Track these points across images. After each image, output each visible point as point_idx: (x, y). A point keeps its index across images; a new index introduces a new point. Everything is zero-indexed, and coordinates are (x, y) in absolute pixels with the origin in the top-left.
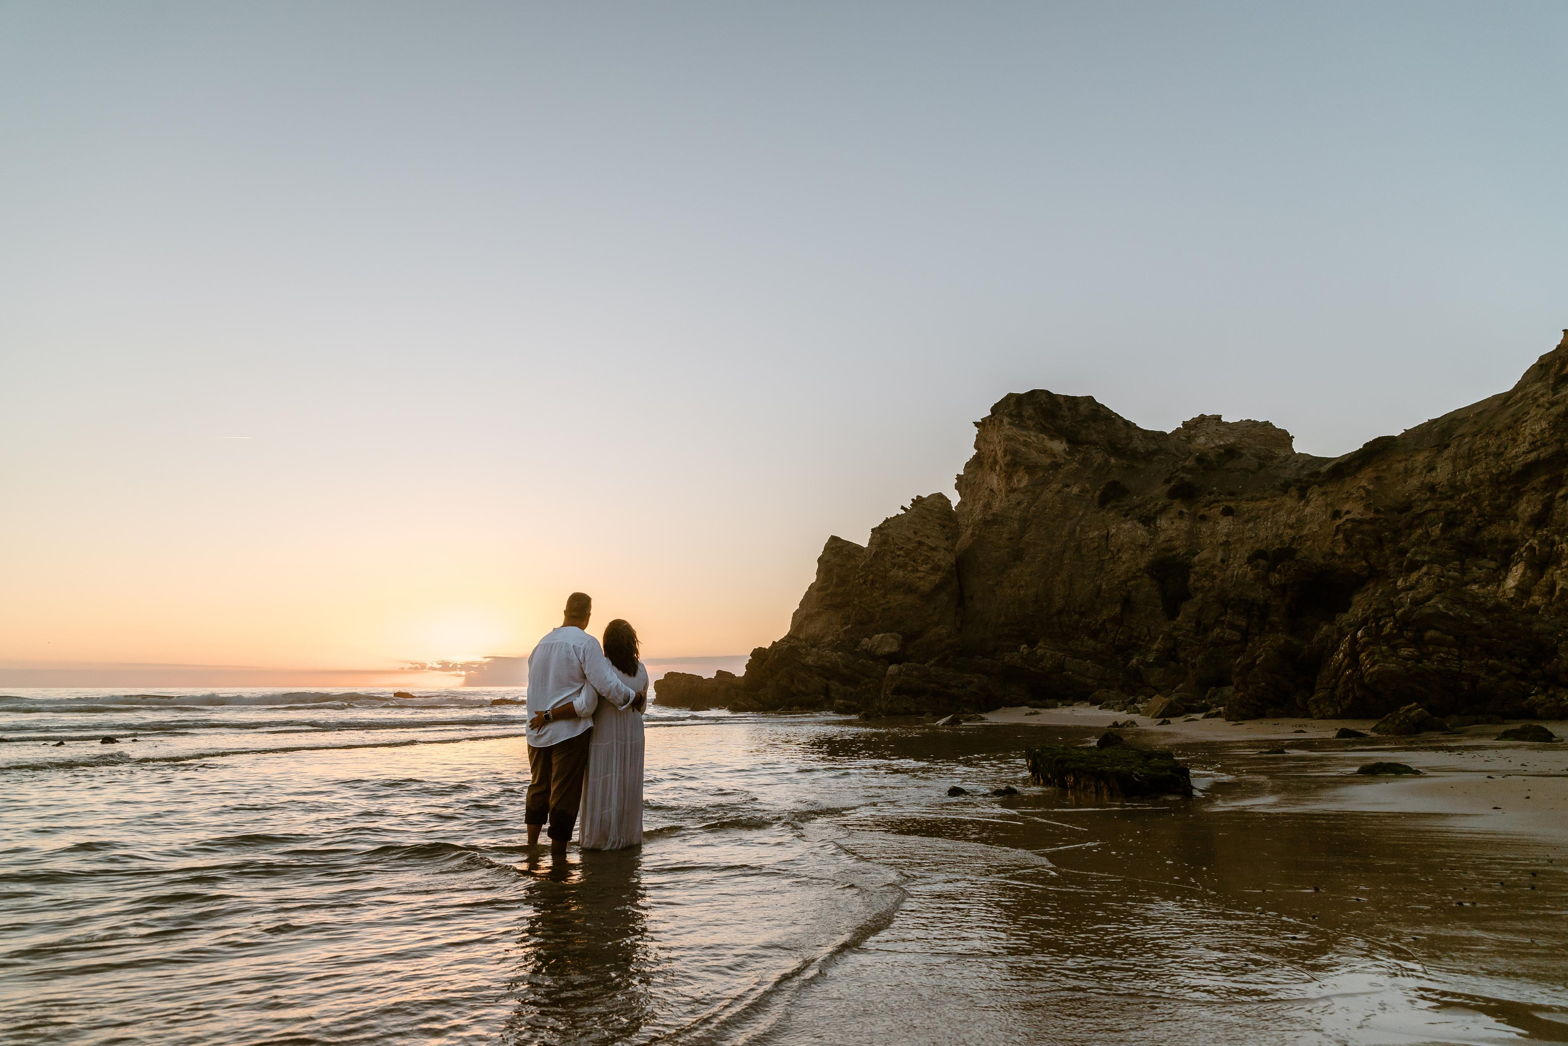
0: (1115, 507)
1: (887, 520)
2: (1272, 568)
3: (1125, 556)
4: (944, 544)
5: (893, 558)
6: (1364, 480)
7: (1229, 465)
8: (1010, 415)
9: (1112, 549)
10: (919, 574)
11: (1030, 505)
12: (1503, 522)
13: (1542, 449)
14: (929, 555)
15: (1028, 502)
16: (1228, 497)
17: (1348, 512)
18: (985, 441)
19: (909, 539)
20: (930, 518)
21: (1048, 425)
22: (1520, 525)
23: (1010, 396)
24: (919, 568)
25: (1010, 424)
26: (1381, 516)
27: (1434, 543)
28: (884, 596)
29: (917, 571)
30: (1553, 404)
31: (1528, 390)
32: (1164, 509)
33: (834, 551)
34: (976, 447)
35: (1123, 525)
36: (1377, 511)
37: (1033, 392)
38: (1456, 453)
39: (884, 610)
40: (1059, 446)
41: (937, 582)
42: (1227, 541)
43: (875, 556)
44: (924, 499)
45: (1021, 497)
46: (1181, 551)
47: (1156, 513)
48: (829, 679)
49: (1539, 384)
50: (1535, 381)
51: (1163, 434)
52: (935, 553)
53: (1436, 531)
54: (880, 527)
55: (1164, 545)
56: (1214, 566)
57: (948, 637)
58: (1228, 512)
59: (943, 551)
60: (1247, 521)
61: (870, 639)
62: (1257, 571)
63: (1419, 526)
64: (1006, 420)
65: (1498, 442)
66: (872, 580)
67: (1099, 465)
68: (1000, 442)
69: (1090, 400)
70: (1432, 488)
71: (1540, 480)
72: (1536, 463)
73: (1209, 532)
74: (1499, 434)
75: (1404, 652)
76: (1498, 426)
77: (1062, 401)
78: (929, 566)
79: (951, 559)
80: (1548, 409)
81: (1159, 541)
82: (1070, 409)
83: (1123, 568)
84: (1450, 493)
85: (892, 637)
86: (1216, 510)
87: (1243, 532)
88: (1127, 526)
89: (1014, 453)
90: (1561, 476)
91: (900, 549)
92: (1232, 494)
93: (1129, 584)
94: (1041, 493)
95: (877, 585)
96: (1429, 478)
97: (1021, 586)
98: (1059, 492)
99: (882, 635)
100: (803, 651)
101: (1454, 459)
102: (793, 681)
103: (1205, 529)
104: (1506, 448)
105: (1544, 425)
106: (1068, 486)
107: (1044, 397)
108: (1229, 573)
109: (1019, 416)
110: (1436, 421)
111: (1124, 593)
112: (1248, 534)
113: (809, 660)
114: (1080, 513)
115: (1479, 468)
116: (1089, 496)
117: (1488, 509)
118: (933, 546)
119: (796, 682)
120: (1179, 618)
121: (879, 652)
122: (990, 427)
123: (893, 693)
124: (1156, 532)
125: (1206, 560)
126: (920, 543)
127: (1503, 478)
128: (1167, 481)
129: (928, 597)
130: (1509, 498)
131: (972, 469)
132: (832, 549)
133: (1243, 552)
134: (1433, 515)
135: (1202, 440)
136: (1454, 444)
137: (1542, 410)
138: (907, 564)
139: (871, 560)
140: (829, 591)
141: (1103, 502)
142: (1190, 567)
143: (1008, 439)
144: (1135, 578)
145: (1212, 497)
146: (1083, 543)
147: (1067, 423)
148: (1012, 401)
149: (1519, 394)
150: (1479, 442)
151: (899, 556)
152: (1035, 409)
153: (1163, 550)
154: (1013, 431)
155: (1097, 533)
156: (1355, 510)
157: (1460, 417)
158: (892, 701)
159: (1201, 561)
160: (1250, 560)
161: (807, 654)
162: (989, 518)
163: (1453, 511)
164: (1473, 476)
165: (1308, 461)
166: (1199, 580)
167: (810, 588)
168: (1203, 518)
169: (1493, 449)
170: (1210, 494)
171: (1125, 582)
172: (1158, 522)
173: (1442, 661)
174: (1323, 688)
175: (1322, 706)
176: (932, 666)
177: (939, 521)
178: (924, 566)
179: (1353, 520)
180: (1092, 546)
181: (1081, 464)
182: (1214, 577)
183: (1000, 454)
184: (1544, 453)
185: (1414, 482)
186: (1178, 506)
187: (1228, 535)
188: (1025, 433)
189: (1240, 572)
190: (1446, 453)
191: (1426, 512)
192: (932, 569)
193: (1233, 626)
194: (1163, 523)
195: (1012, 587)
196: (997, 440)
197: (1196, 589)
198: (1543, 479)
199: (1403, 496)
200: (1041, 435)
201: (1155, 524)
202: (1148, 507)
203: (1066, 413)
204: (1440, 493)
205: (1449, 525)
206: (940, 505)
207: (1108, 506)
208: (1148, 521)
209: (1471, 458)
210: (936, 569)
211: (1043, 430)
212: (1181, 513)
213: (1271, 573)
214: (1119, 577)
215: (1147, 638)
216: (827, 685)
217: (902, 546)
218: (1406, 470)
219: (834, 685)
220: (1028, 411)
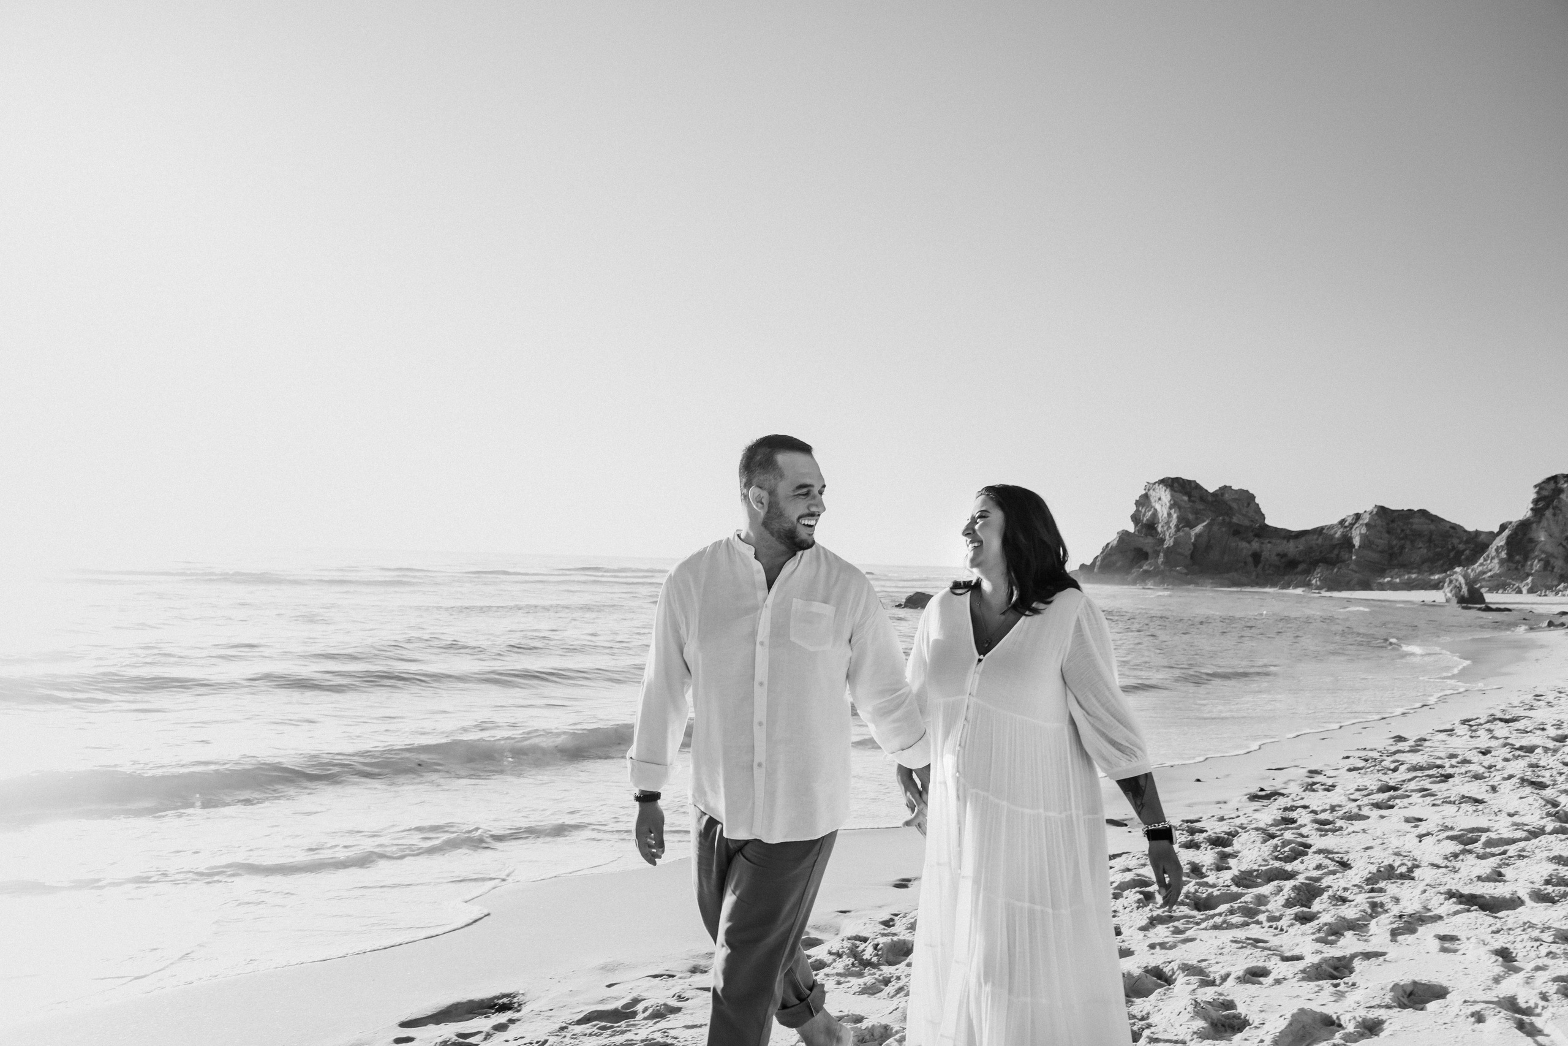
2: (1282, 558)
6: (1303, 540)
8: (1170, 485)
21: (1184, 490)
34: (1145, 491)
40: (1186, 498)
42: (1270, 550)
46: (1259, 551)
51: (1215, 493)
53: (1318, 554)
58: (1269, 542)
60: (1275, 545)
69: (1194, 481)
70: (1317, 544)
74: (1332, 534)
77: (1185, 481)
82: (1188, 485)
87: (1274, 548)
88: (1243, 543)
89: (1174, 501)
96: (1317, 542)
98: (1219, 529)
103: (1264, 546)
106: (1221, 528)
107: (1181, 480)
108: (1272, 558)
109: (1172, 486)
111: (1245, 561)
114: (1227, 537)
116: (1228, 532)
120: (1258, 568)
122: (1157, 487)
133: (1275, 554)
135: (1227, 495)
143: (1170, 494)
147: (1188, 490)
148: (1170, 480)
152: (1180, 483)
156: (1301, 547)
159: (1264, 554)
160: (1277, 556)
168: (1263, 543)
169: (1331, 537)
170: (1265, 537)
186: (1256, 539)
188: (1176, 493)
189: (1275, 558)
194: (1253, 543)
197: (1263, 561)
199: (1311, 543)
202: (1249, 539)
203: (1188, 487)
208: (1249, 542)
211: (1181, 492)
214: (1243, 556)
218: (1311, 539)
220: (1176, 485)
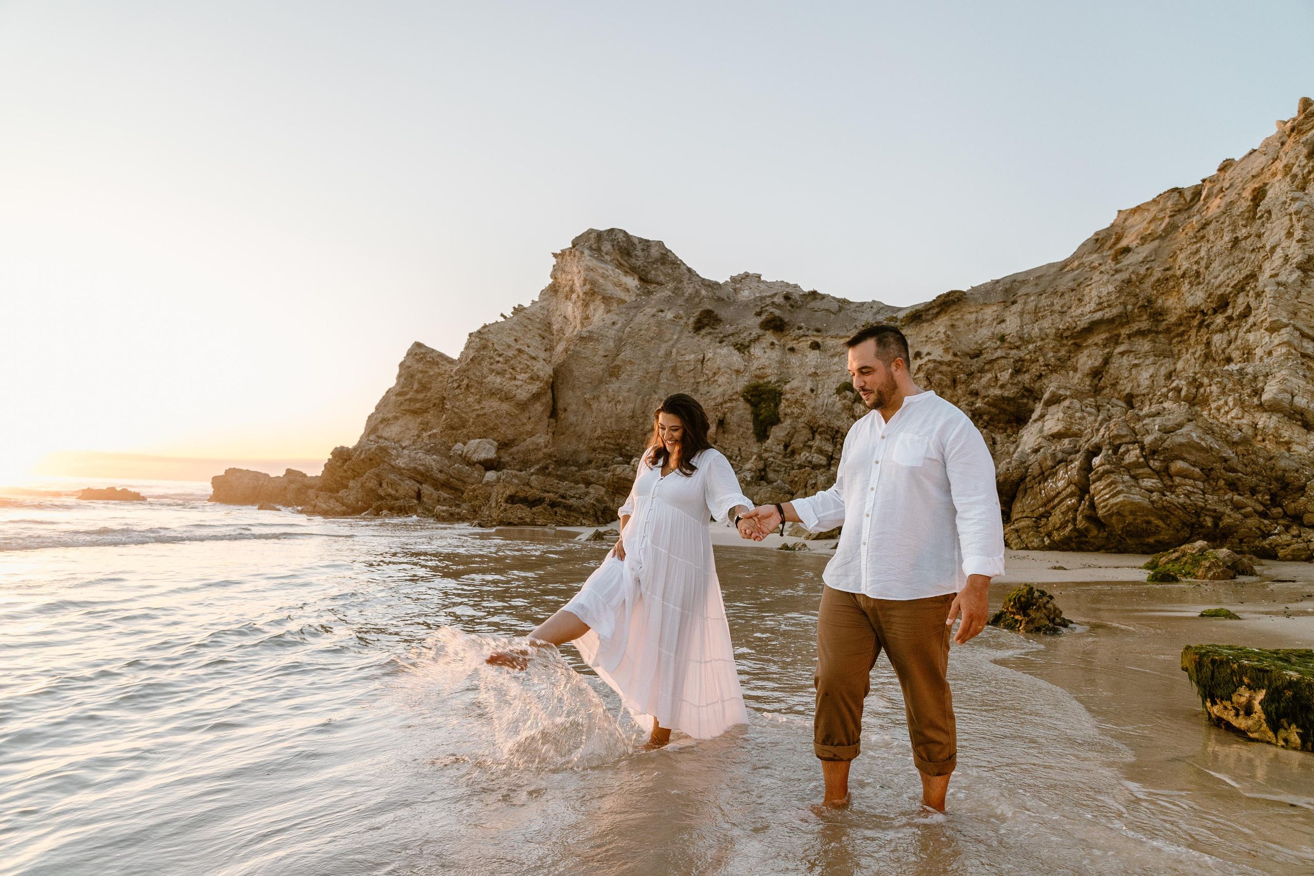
0: (710, 333)
1: (485, 326)
3: (722, 380)
4: (543, 355)
5: (492, 364)
6: (941, 326)
7: (813, 304)
8: (590, 248)
9: (707, 372)
10: (517, 383)
11: (624, 326)
12: (1063, 372)
13: (1107, 310)
14: (528, 363)
15: (623, 324)
16: (815, 333)
17: (929, 354)
18: (563, 271)
19: (509, 346)
20: (530, 327)
21: (623, 262)
22: (1079, 375)
23: (591, 231)
24: (518, 377)
25: (590, 256)
26: (957, 359)
27: (1002, 387)
28: (479, 402)
29: (515, 379)
30: (1117, 271)
31: (1084, 260)
32: (758, 338)
33: (417, 357)
34: (553, 276)
35: (718, 350)
36: (955, 355)
37: (612, 230)
38: (1023, 309)
39: (478, 416)
40: (632, 282)
41: (534, 391)
42: (815, 373)
43: (472, 360)
44: (525, 309)
45: (615, 318)
46: (773, 379)
47: (751, 341)
48: (421, 483)
49: (1095, 256)
50: (1091, 253)
51: (717, 283)
52: (534, 363)
53: (1005, 376)
54: (479, 332)
55: (758, 372)
56: (804, 394)
57: (546, 446)
58: (815, 346)
59: (542, 362)
60: (833, 356)
61: (465, 444)
62: (844, 401)
63: (988, 371)
64: (587, 252)
65: (1062, 302)
66: (467, 385)
67: (690, 294)
68: (580, 272)
69: (660, 244)
70: (1002, 339)
71: (1100, 337)
72: (1100, 322)
73: (798, 364)
74: (1063, 294)
75: (1148, 483)
76: (1061, 289)
77: (636, 242)
78: (528, 375)
79: (549, 370)
80: (1113, 275)
81: (753, 369)
82: (643, 250)
83: (720, 390)
84: (1018, 344)
85: (488, 443)
86: (803, 343)
87: (830, 366)
88: (724, 351)
89: (593, 283)
90: (1119, 335)
91: (500, 355)
92: (818, 330)
93: (724, 406)
94: (635, 316)
95: (473, 390)
96: (999, 329)
97: (619, 402)
98: (654, 315)
99: (478, 440)
100: (394, 452)
101: (1022, 314)
102: (381, 485)
103: (794, 359)
104: (1070, 308)
105: (1111, 288)
106: (662, 311)
107: (621, 236)
108: (820, 401)
109: (599, 250)
110: (998, 281)
111: (719, 415)
112: (835, 368)
113: (401, 463)
114: (675, 337)
115: (1046, 323)
116: (682, 322)
117: (1053, 360)
118: (534, 355)
119: (384, 485)
120: (769, 441)
121: (475, 458)
122: (569, 258)
123: (506, 502)
124: (750, 357)
125: (797, 389)
126: (520, 351)
127: (1068, 333)
128: (759, 314)
129: (523, 406)
130: (1069, 352)
131: (547, 296)
132: (416, 354)
133: (832, 384)
134: (1003, 361)
135: (746, 293)
136: (1021, 301)
137: (1105, 277)
138: (505, 370)
139: (468, 364)
140: (408, 397)
141: (699, 327)
142: (781, 394)
143: (589, 269)
144: (731, 400)
145: (801, 332)
146: (679, 364)
147: (639, 263)
148: (593, 236)
149: (1076, 263)
150: (1044, 302)
151: (498, 362)
152: (613, 246)
153: (757, 376)
154: (594, 263)
155: (692, 356)
156: (935, 352)
157: (1020, 279)
158: (505, 510)
159: (792, 389)
160: (839, 391)
161: (398, 456)
162: (585, 334)
163: (1022, 360)
164: (1040, 329)
165: (882, 308)
166: (789, 407)
167: (387, 392)
168: (792, 350)
169: (1057, 308)
170: (800, 328)
171: (721, 404)
172: (752, 350)
173: (1188, 495)
174: (1027, 517)
175: (1024, 536)
176: (532, 474)
177: (539, 331)
178: (523, 375)
179: (935, 361)
180: (688, 368)
181: (673, 292)
182: (803, 405)
183: (578, 284)
184: (1109, 314)
185: (984, 333)
186: (770, 336)
187: (816, 367)
188: (603, 265)
189: (830, 401)
190: (1014, 308)
191: (998, 358)
192: (532, 378)
193: (820, 451)
194: (756, 350)
195: (610, 402)
196: (575, 270)
197: (786, 415)
198: (1104, 336)
199: (976, 343)
200: (617, 270)
201: (749, 352)
202: (743, 336)
203: (639, 253)
204: (1010, 343)
205: (1017, 371)
206: (541, 316)
207: (703, 332)
208: (742, 348)
209: (1037, 315)
210: (534, 378)
211: (620, 266)
212: (772, 344)
213: (856, 404)
214: (715, 399)
215: (738, 458)
216: (419, 490)
217: (500, 353)
218: (977, 322)
219: (427, 489)
220: (607, 246)
